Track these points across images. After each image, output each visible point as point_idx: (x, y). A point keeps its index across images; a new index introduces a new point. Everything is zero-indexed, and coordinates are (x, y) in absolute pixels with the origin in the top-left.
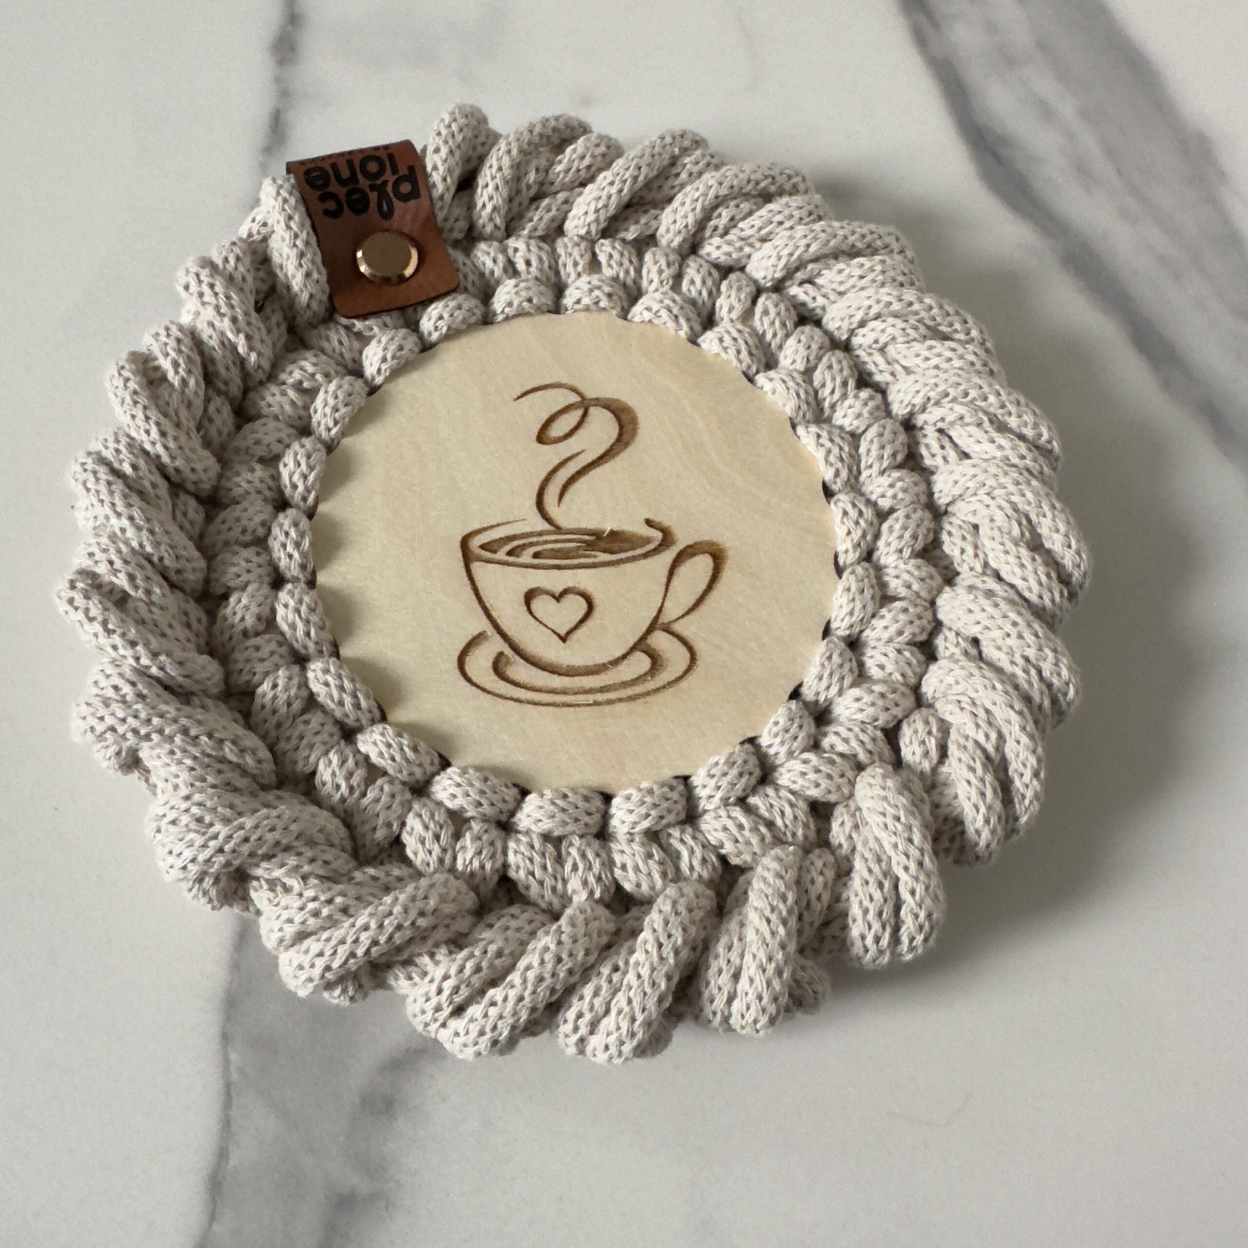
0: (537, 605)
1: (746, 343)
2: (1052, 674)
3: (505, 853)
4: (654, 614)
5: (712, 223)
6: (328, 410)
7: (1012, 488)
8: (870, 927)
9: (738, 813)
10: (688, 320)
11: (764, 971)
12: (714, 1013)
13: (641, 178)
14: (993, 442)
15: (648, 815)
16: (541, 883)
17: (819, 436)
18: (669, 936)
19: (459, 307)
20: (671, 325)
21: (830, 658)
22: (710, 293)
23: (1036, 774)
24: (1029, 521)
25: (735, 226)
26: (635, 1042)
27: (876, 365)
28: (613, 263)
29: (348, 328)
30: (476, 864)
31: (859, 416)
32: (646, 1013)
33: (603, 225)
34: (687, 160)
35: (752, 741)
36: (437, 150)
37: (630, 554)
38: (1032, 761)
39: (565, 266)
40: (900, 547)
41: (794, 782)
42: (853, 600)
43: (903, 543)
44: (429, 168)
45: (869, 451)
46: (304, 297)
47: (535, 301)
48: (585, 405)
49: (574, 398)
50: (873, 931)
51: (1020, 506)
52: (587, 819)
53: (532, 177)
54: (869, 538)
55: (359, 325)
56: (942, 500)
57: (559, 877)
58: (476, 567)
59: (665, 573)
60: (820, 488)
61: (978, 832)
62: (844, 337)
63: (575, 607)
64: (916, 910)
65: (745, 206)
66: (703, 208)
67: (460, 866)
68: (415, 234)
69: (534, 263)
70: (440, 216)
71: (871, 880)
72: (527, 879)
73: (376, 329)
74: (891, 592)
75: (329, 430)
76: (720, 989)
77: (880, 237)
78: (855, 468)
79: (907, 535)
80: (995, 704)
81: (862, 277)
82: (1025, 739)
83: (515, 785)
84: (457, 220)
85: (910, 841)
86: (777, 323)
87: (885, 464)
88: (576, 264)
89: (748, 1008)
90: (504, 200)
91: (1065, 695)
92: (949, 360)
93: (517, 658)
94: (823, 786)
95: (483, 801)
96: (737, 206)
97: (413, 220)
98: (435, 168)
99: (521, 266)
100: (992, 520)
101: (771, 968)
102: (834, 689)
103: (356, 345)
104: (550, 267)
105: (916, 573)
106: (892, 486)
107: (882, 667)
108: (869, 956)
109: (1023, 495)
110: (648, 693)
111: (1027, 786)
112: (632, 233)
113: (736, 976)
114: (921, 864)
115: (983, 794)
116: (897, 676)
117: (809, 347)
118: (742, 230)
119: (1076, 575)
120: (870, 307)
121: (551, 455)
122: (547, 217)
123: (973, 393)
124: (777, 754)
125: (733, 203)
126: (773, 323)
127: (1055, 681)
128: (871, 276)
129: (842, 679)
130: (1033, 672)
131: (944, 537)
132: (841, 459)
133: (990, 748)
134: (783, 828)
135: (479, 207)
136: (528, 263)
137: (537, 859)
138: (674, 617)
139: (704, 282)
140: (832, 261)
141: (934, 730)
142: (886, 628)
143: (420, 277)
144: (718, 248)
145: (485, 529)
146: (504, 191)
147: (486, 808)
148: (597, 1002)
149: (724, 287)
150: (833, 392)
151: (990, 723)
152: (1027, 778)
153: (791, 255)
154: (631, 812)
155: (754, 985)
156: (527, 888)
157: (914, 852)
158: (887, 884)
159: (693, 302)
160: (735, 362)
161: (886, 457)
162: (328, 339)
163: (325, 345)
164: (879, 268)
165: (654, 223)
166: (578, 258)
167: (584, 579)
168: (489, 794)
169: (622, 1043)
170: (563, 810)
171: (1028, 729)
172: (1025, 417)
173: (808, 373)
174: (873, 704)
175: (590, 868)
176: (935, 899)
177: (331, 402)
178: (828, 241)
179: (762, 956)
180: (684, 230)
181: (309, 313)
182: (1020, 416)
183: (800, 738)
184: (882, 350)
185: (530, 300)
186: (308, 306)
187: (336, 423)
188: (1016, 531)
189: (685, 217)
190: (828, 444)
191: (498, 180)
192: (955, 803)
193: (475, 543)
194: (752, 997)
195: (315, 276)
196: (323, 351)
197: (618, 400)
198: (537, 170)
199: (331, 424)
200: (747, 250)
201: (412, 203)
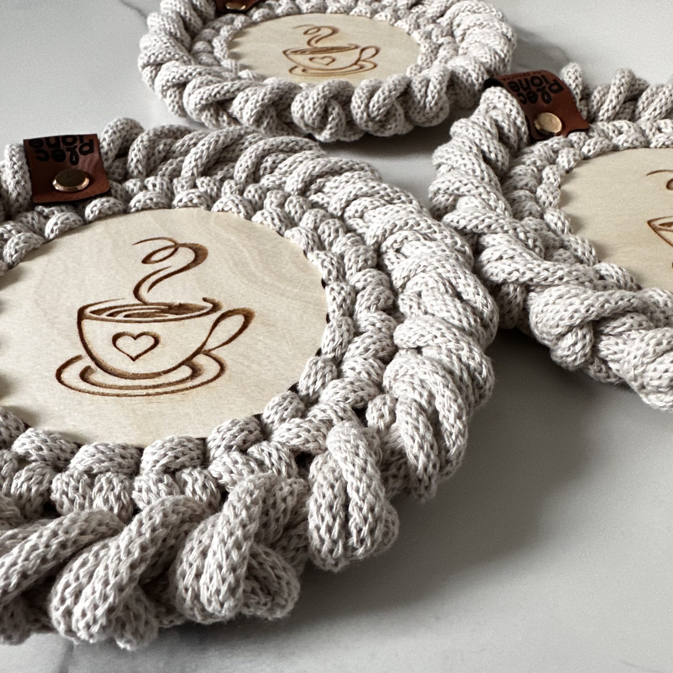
0: (120, 342)
1: (278, 214)
2: (468, 358)
3: (51, 483)
4: (199, 345)
5: (263, 166)
6: (13, 245)
7: (437, 264)
8: (323, 519)
9: (236, 455)
10: (245, 207)
11: (225, 544)
12: (187, 590)
13: (220, 142)
14: (425, 245)
15: (165, 455)
16: (72, 501)
17: (318, 254)
18: (151, 519)
19: (108, 201)
20: (234, 210)
21: (316, 363)
22: (260, 197)
23: (459, 417)
24: (451, 284)
25: (276, 167)
26: (106, 606)
27: (358, 224)
28: (204, 185)
29: (40, 213)
30: (25, 487)
31: (345, 244)
32: (118, 577)
33: (200, 169)
34: (249, 137)
35: (258, 417)
36: (107, 132)
37: (189, 315)
38: (455, 407)
39: (176, 188)
40: (368, 304)
41: (283, 436)
42: (334, 331)
43: (370, 302)
44: (101, 141)
45: (350, 260)
46: (14, 195)
47: (155, 200)
48: (176, 247)
49: (170, 243)
50: (325, 522)
51: (444, 276)
52: (120, 460)
53: (161, 147)
54: (348, 302)
55: (46, 210)
56: (398, 283)
57: (87, 497)
58: (86, 323)
59: (211, 324)
60: (320, 282)
61: (416, 457)
62: (340, 214)
63: (147, 342)
64: (360, 503)
65: (281, 156)
66: (256, 156)
67: (12, 491)
68: (90, 172)
69: (158, 186)
70: (106, 164)
71: (325, 483)
72: (61, 497)
73: (56, 212)
74: (362, 330)
75: (12, 256)
76: (191, 565)
77: (358, 164)
78: (341, 270)
79: (372, 298)
80: (425, 373)
81: (347, 182)
82: (448, 393)
83: (74, 443)
84: (117, 168)
85: (357, 455)
86: (297, 206)
87: (360, 265)
88: (182, 187)
89: (211, 579)
90: (144, 157)
91: (480, 373)
92: (398, 212)
93: (99, 369)
94: (303, 436)
95: (43, 447)
96: (277, 156)
97: (89, 165)
98: (104, 140)
99: (150, 187)
100: (427, 285)
101: (230, 542)
102: (319, 383)
103: (42, 220)
104: (168, 188)
105: (379, 317)
106: (364, 275)
107: (353, 369)
108: (325, 548)
109: (444, 267)
110: (187, 389)
111: (453, 426)
112: (219, 175)
113: (204, 554)
114: (364, 470)
115: (417, 429)
116: (364, 375)
117: (316, 216)
118: (281, 169)
119: (486, 311)
120: (351, 192)
121: (149, 268)
122: (170, 168)
123: (411, 222)
124: (273, 422)
125: (273, 155)
126: (295, 206)
127: (472, 363)
128: (352, 180)
129: (324, 376)
130: (454, 357)
131: (400, 302)
132: (332, 264)
133: (424, 403)
134: (270, 466)
135: (130, 159)
136: (154, 186)
137: (73, 483)
138: (213, 347)
139: (256, 191)
140: (331, 178)
141: (388, 402)
142: (358, 348)
143: (88, 190)
144: (268, 179)
145: (96, 304)
146: (144, 152)
147: (45, 452)
148: (82, 572)
149: (268, 194)
150: (329, 235)
151: (423, 387)
152: (452, 421)
153: (305, 173)
154: (154, 453)
155: (216, 556)
156: (62, 507)
157: (359, 462)
158: (337, 485)
159: (250, 202)
160: (272, 226)
161: (360, 261)
162: (26, 217)
163: (24, 220)
164: (356, 176)
165: (231, 170)
166: (184, 184)
167: (156, 328)
168: (50, 443)
169: (96, 607)
170: (103, 452)
171: (450, 386)
172: (445, 233)
173: (316, 228)
174: (344, 388)
175: (113, 490)
176: (376, 496)
177: (16, 241)
178: (326, 165)
179: (225, 533)
180: (246, 169)
181: (17, 204)
182: (441, 232)
183: (289, 410)
184: (361, 217)
185: (151, 199)
186: (17, 200)
187: (16, 252)
188: (442, 289)
189: (246, 162)
190: (324, 257)
191: (140, 147)
192: (399, 440)
193: (88, 311)
194: (214, 567)
195: (23, 183)
196: (21, 222)
197: (197, 245)
198: (165, 145)
199: (13, 253)
200: (284, 179)
201: (89, 156)
